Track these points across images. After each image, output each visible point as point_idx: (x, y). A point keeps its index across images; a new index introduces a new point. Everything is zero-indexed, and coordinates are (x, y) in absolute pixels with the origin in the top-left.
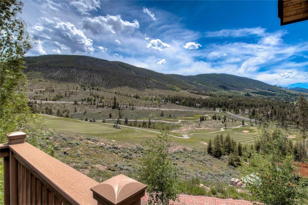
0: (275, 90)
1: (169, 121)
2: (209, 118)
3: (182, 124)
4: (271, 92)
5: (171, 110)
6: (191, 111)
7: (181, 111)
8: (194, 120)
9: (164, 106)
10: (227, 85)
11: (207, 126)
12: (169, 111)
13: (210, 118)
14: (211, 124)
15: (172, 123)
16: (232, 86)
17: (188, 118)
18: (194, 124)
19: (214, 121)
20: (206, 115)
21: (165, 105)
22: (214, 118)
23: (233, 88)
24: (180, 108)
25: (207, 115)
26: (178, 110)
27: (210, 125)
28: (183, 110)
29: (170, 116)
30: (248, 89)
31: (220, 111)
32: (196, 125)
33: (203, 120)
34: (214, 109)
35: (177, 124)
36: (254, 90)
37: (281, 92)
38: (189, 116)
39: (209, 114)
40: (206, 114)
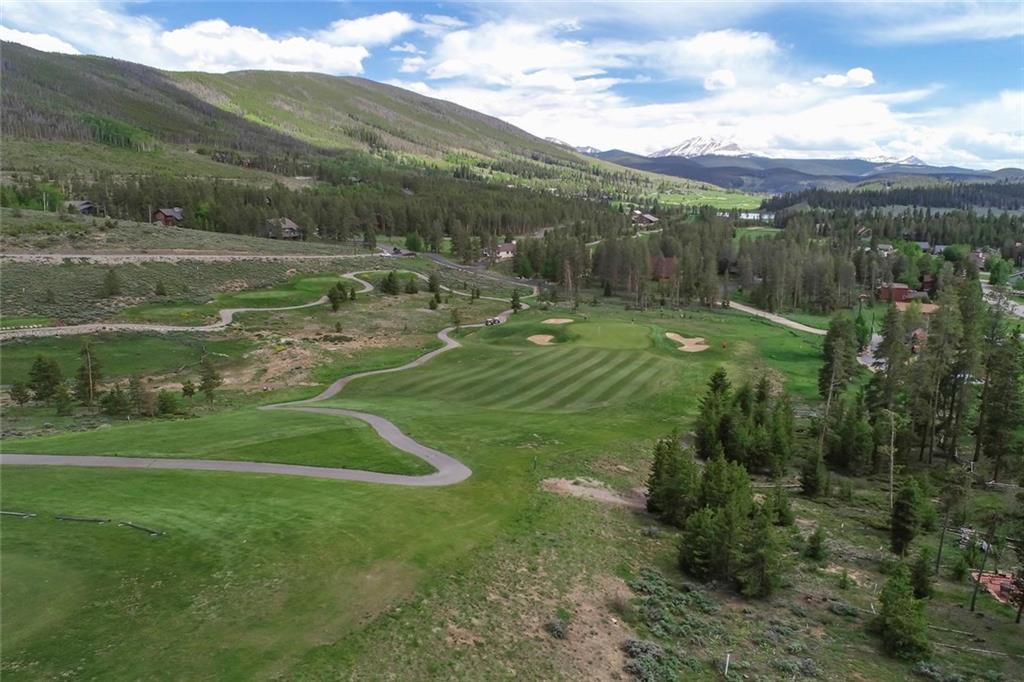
0: (555, 159)
1: (165, 321)
2: (363, 287)
3: (247, 334)
4: (542, 165)
5: (157, 258)
6: (271, 258)
7: (216, 264)
8: (301, 302)
9: (109, 241)
10: (379, 128)
11: (373, 329)
12: (144, 264)
13: (369, 288)
14: (385, 317)
15: (190, 329)
16: (402, 135)
17: (262, 295)
18: (311, 327)
19: (389, 299)
20: (345, 276)
21: (112, 233)
22: (388, 286)
23: (404, 143)
24: (201, 247)
25: (349, 276)
26: (197, 257)
27: (384, 323)
28: (226, 258)
29: (161, 292)
30: (465, 151)
31: (396, 251)
32: (316, 327)
33: (344, 299)
34: (369, 245)
35: (219, 333)
36: (485, 154)
37: (574, 164)
38: (264, 287)
39: (357, 268)
40: (344, 272)
